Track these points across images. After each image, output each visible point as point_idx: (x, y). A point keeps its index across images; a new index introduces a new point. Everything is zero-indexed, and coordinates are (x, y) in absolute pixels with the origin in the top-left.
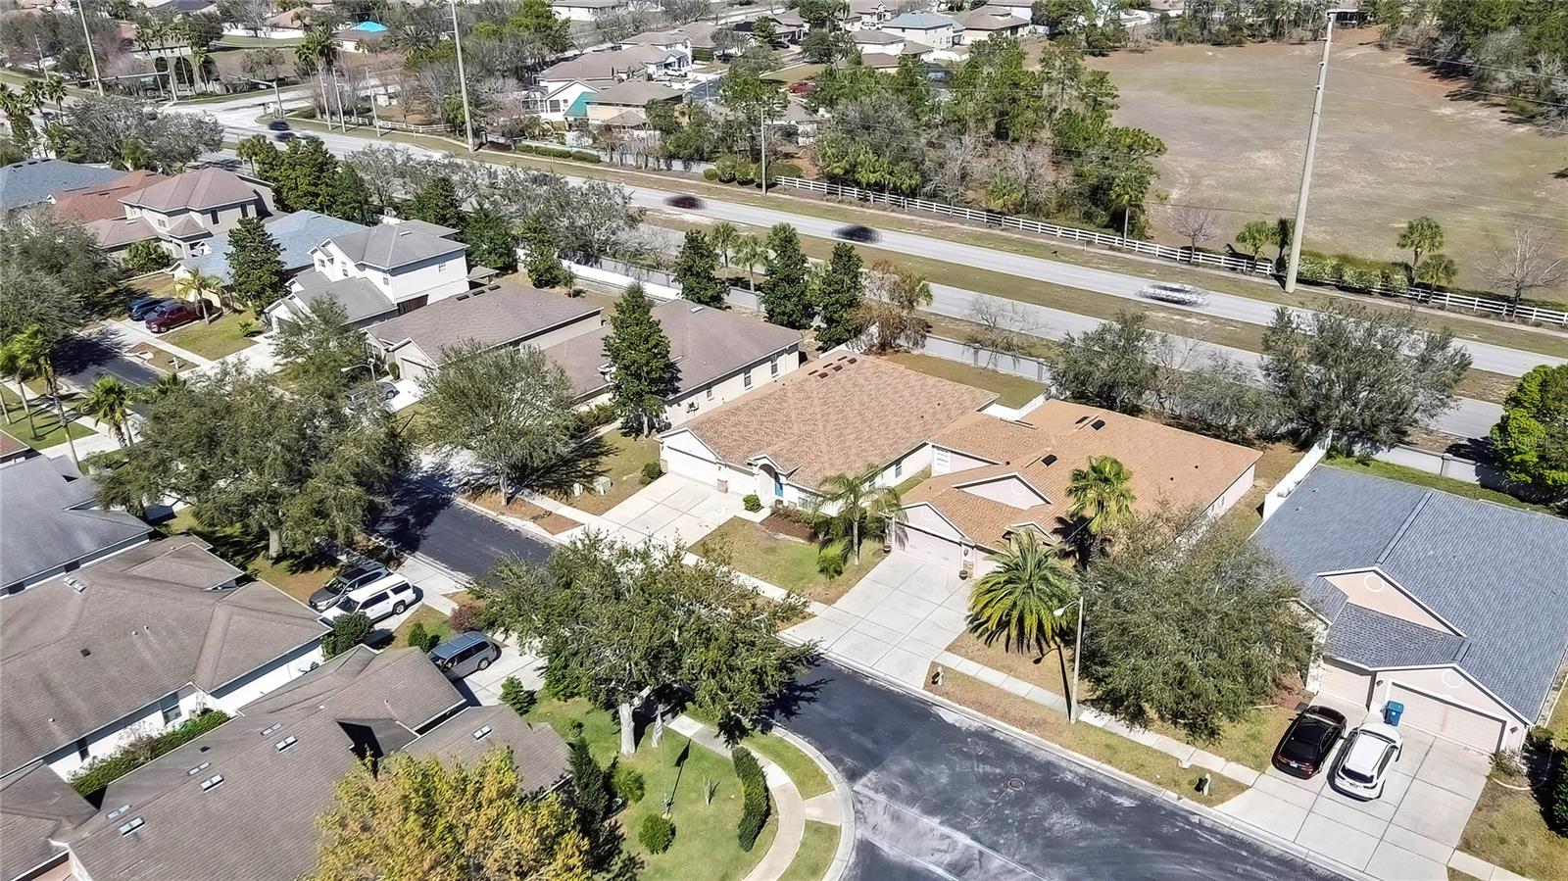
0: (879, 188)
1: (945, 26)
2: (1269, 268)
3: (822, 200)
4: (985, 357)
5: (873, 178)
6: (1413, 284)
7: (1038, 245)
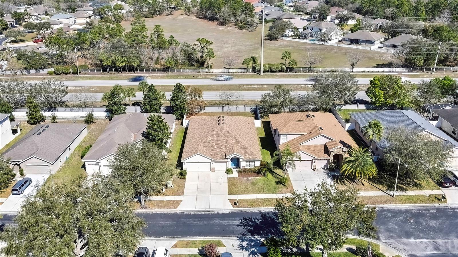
0: (124, 67)
1: (71, 17)
2: (251, 70)
3: (102, 74)
4: (226, 108)
5: (123, 64)
6: (287, 68)
7: (186, 76)
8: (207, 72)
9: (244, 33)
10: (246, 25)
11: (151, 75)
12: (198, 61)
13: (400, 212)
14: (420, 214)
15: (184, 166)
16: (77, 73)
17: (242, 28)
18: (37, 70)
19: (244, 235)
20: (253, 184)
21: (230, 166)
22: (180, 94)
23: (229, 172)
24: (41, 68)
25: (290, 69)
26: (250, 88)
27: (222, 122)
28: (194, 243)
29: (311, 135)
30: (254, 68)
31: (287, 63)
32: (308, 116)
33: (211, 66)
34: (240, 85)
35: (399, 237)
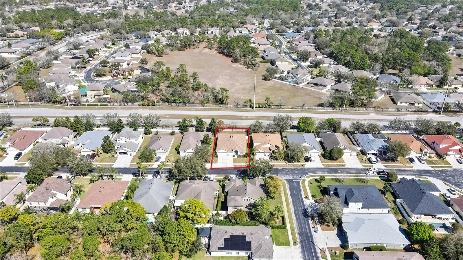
0: (180, 103)
1: (129, 55)
2: (248, 106)
3: (168, 107)
4: (234, 130)
5: (180, 101)
6: (268, 105)
7: (214, 109)
8: (225, 107)
9: (250, 72)
10: (252, 65)
11: (195, 107)
12: (220, 99)
13: (288, 169)
14: (294, 170)
15: (217, 154)
16: (155, 106)
17: (249, 68)
18: (132, 103)
19: (237, 174)
20: (242, 160)
21: (234, 154)
22: (214, 123)
23: (234, 156)
24: (135, 102)
25: (269, 106)
26: (247, 118)
27: (232, 137)
28: (222, 176)
29: (265, 143)
30: (251, 105)
31: (268, 103)
32: (266, 135)
33: (227, 103)
34: (242, 116)
35: (284, 175)
